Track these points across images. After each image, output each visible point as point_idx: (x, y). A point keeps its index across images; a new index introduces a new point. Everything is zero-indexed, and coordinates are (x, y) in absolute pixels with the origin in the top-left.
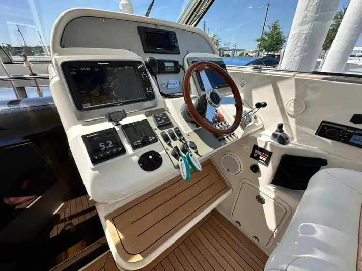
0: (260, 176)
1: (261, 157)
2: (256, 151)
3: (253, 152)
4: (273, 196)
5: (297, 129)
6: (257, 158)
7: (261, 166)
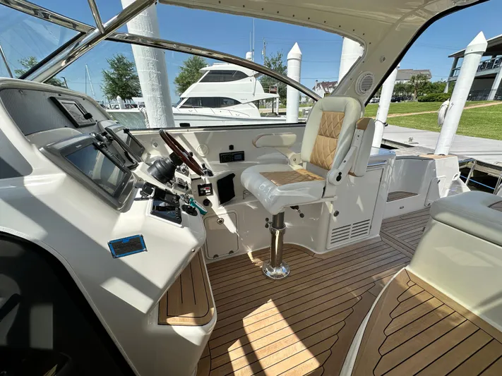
0: (212, 205)
1: (207, 191)
2: (201, 189)
3: (199, 191)
4: (225, 212)
5: (210, 164)
6: (204, 194)
7: (209, 198)
